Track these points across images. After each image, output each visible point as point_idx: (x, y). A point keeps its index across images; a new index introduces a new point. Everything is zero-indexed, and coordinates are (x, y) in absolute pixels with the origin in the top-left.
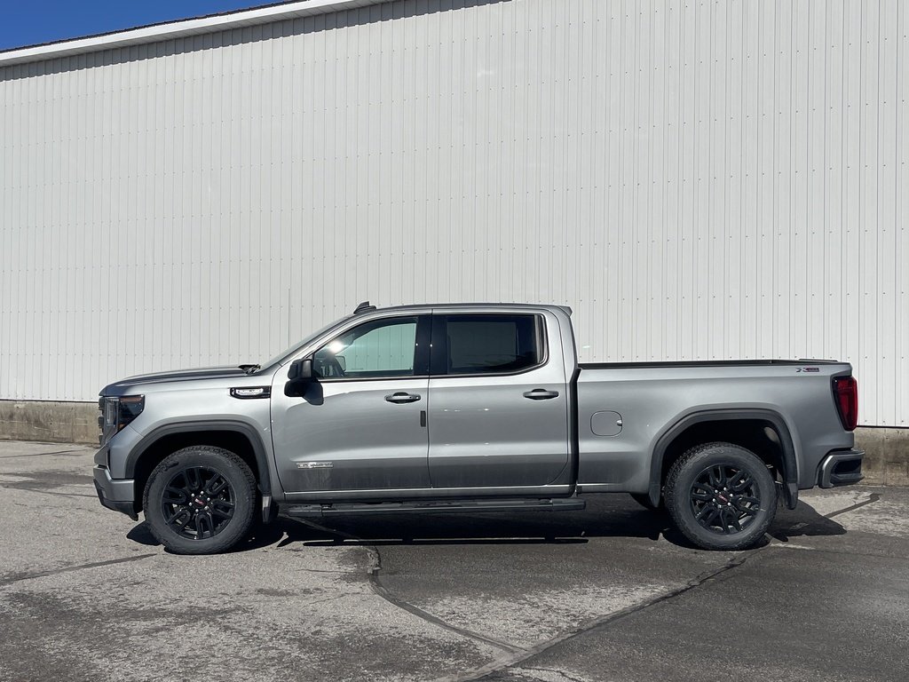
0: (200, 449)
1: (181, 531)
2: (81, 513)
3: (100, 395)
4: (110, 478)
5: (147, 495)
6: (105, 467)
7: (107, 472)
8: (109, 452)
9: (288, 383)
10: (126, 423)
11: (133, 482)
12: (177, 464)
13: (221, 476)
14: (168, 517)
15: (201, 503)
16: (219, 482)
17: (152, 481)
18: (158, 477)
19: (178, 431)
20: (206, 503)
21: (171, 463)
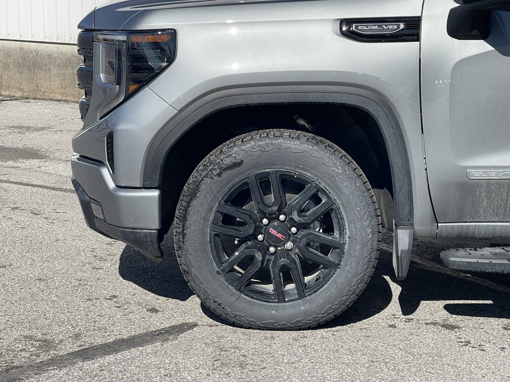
0: (281, 136)
1: (245, 286)
2: (22, 217)
3: (79, 27)
4: (111, 185)
5: (184, 219)
6: (101, 163)
7: (106, 172)
8: (110, 137)
9: (453, 12)
10: (142, 83)
11: (155, 193)
12: (240, 164)
13: (320, 189)
14: (220, 262)
15: (279, 236)
16: (316, 199)
17: (193, 195)
18: (203, 187)
19: (242, 101)
20: (289, 237)
21: (228, 161)
